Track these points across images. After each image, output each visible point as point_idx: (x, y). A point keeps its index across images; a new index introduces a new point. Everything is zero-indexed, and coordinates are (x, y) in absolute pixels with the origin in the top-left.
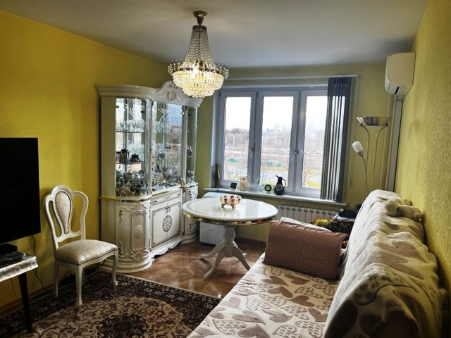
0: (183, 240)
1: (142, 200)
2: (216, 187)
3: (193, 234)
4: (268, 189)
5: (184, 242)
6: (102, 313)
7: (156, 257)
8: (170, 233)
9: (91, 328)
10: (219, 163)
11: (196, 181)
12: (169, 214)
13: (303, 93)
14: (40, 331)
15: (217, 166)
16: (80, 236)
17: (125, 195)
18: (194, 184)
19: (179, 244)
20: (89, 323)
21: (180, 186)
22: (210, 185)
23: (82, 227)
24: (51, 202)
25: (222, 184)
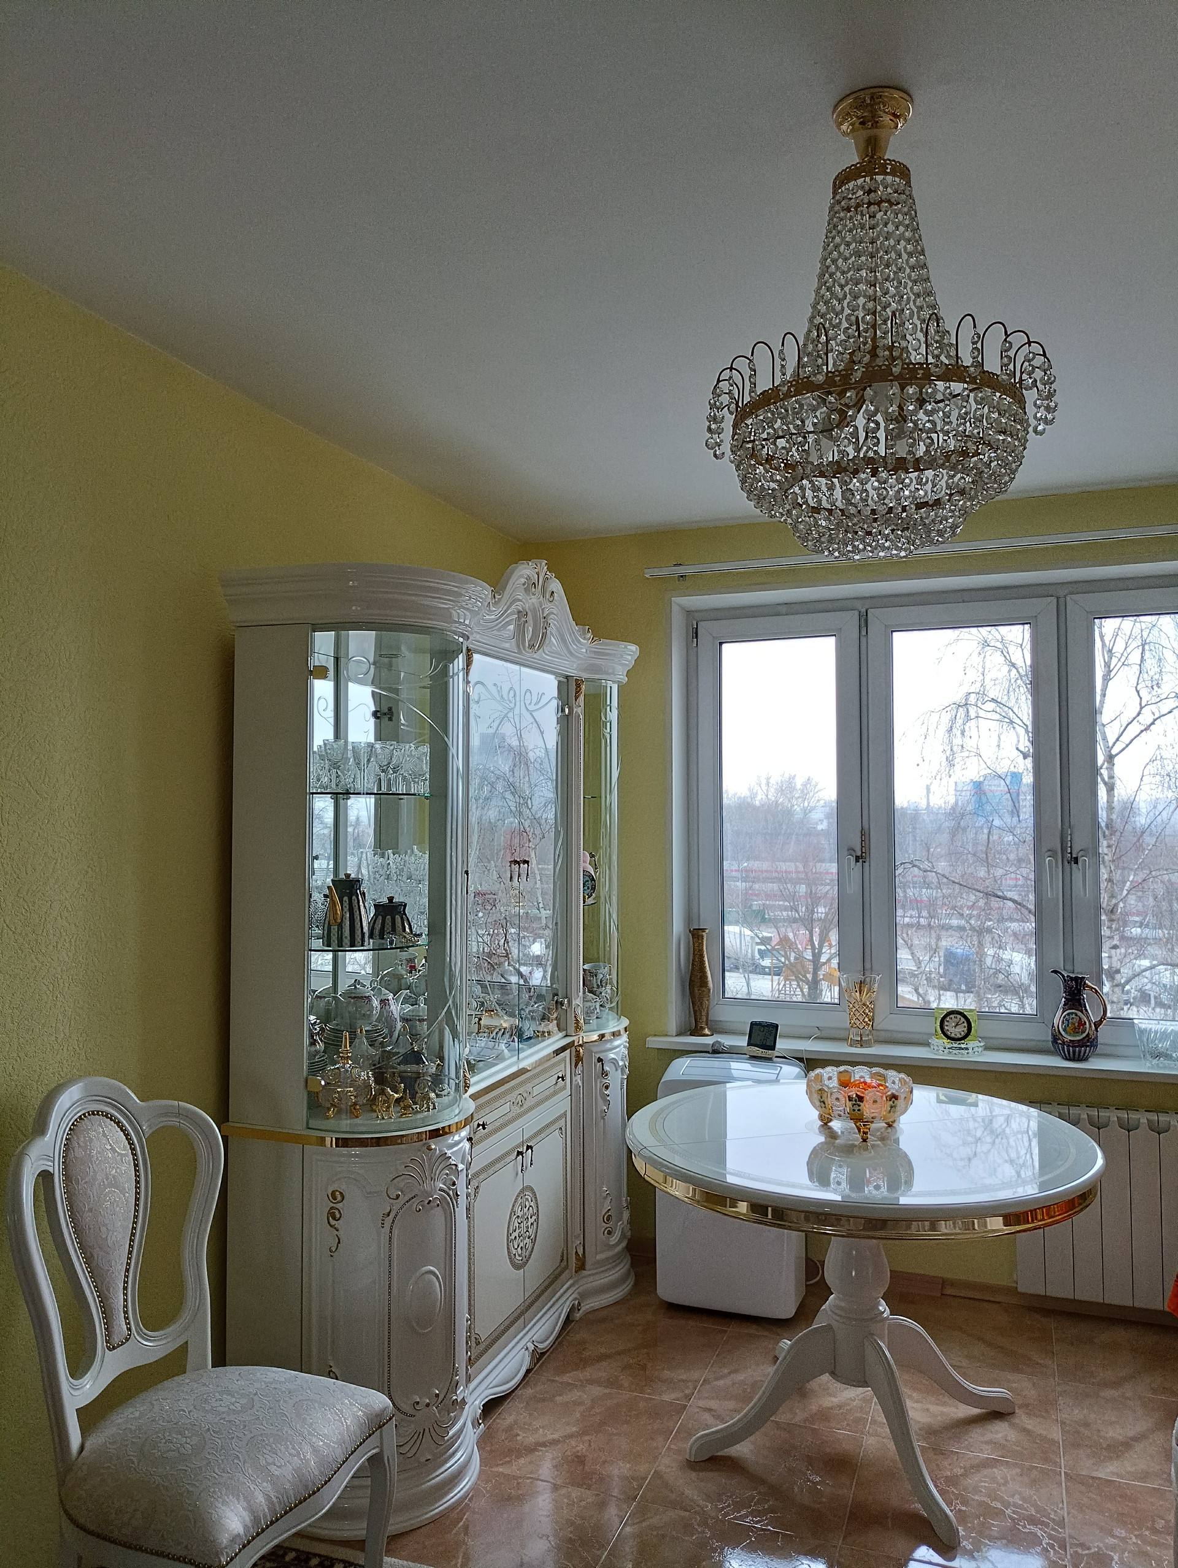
0: (583, 1296)
1: (436, 1134)
2: (696, 1031)
3: (616, 1259)
4: (961, 1030)
5: (588, 1305)
8: (536, 1271)
10: (707, 922)
12: (532, 1177)
13: (1076, 604)
15: (696, 935)
16: (184, 1348)
19: (568, 1320)
23: (190, 1301)
24: (45, 1177)
25: (720, 1013)
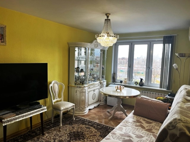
0: (100, 104)
1: (84, 87)
2: (114, 82)
3: (104, 101)
6: (69, 130)
7: (90, 110)
8: (95, 100)
9: (65, 135)
11: (106, 79)
12: (95, 93)
13: (152, 43)
14: (47, 135)
16: (61, 100)
17: (78, 85)
18: (105, 81)
20: (64, 133)
21: (99, 82)
22: (111, 81)
23: (62, 96)
24: (51, 87)
25: (116, 81)
